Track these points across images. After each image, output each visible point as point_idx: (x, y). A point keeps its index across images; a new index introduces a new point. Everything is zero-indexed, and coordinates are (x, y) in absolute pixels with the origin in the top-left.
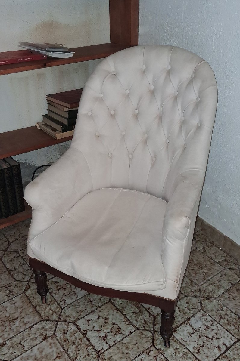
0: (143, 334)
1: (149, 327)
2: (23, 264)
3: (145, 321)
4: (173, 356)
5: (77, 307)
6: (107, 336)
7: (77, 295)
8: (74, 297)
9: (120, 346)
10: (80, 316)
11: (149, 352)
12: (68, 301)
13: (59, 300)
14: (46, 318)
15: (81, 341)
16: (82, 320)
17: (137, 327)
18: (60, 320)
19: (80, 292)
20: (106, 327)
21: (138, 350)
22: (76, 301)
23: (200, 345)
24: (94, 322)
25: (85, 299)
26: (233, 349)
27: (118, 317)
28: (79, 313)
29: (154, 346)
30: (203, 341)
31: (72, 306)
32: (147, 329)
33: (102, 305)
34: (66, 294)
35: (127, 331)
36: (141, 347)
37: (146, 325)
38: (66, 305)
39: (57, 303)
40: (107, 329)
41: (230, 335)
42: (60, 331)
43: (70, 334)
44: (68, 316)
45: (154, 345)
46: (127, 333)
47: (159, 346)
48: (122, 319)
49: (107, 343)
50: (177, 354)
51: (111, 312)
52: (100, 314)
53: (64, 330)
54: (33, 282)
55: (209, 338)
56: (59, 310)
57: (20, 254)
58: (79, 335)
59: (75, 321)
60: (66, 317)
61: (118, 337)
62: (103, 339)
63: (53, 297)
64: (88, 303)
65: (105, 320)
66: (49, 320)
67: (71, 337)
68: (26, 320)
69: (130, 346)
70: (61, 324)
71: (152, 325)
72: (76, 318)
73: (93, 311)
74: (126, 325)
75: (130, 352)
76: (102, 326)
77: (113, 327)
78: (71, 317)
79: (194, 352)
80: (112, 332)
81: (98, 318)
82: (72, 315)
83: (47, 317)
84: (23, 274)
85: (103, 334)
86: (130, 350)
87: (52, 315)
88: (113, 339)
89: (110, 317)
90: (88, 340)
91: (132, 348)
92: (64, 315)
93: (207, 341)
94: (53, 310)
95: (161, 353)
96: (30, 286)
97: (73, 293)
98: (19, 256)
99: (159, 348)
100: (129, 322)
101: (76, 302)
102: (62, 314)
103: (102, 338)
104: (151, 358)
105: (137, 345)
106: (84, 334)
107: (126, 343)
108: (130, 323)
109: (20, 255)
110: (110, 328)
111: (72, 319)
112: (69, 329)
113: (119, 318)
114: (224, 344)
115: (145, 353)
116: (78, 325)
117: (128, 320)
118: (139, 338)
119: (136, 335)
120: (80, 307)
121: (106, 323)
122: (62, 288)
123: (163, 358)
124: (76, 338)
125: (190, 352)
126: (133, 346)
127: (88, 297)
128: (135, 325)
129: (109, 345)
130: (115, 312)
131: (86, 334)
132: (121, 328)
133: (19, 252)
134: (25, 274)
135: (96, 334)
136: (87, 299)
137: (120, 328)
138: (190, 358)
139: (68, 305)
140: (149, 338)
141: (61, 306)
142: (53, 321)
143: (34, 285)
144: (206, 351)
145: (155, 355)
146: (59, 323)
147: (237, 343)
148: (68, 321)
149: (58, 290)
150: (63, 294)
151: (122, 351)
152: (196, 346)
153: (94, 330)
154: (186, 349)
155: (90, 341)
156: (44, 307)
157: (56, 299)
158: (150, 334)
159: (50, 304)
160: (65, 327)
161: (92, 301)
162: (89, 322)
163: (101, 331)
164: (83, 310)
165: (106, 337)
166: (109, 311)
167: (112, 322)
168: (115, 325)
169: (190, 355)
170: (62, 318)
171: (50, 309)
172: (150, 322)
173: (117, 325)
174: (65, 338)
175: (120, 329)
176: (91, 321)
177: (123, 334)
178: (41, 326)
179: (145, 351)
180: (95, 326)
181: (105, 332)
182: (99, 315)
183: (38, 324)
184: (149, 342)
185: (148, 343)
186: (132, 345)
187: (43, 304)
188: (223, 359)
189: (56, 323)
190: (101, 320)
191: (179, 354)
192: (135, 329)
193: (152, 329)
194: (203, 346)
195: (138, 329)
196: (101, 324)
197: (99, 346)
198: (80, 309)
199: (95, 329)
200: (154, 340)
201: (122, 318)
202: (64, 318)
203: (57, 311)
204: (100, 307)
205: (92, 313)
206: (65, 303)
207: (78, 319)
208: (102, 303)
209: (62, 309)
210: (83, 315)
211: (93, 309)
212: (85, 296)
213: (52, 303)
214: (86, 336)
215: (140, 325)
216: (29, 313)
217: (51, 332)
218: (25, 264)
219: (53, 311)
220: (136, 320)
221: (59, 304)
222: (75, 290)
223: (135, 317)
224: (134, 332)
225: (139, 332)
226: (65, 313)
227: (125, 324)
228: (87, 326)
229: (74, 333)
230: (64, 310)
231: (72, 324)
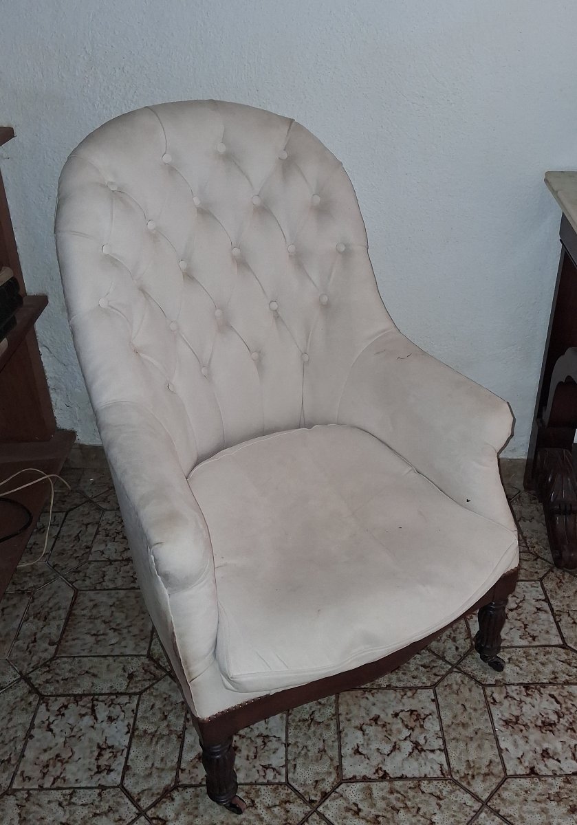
0: (450, 686)
1: (443, 668)
2: (68, 798)
3: (424, 666)
4: (521, 672)
5: (306, 754)
6: (416, 741)
7: (275, 736)
8: (273, 744)
9: (453, 735)
10: (332, 760)
11: (493, 698)
12: (277, 760)
13: (255, 777)
15: (399, 793)
16: (346, 763)
17: (429, 685)
18: (315, 805)
19: (269, 726)
20: (394, 731)
21: (480, 712)
22: (287, 745)
23: (521, 627)
24: (368, 744)
25: (295, 729)
26: (552, 597)
27: (386, 700)
28: (325, 757)
29: (485, 685)
30: (516, 620)
31: (294, 760)
32: (444, 673)
33: (337, 709)
34: (252, 755)
35: (428, 705)
36: (476, 703)
37: (434, 671)
38: (283, 771)
39: (262, 784)
40: (399, 732)
41: (527, 583)
42: (345, 820)
43: (366, 804)
44: (316, 782)
45: (484, 683)
46: (433, 707)
47: (489, 678)
48: (395, 697)
49: (433, 751)
50: (521, 665)
51: (363, 702)
52: (357, 722)
53: (348, 809)
54: (154, 805)
55: (516, 609)
56: (284, 793)
57: (23, 789)
58: (379, 789)
59: (338, 777)
60: (315, 787)
61: (432, 726)
62: (420, 752)
64: (313, 728)
65: (376, 723)
67: (373, 805)
69: (464, 718)
70: (326, 807)
71: (440, 662)
72: (332, 770)
73: (339, 732)
74: (413, 697)
75: (477, 727)
76: (385, 736)
77: (403, 721)
78: (323, 779)
79: (530, 642)
80: (412, 729)
81: (361, 732)
82: (318, 773)
84: (106, 814)
85: (407, 747)
86: (470, 723)
87: (288, 812)
88: (430, 736)
89: (375, 711)
90: (402, 778)
91: (470, 719)
92: (307, 789)
93: (519, 615)
94: (277, 803)
95: (506, 684)
96: (161, 816)
97: (259, 741)
98: (29, 795)
99: (494, 680)
100: (410, 690)
101: (289, 748)
102: (301, 791)
103: (416, 751)
104: (506, 703)
105: (467, 706)
106: (385, 776)
107: (454, 721)
108: (414, 689)
109: (28, 790)
110: (400, 725)
111: (331, 779)
112: (353, 799)
113: (390, 700)
114: (537, 600)
115: (491, 706)
116: (354, 777)
117: (403, 689)
118: (455, 696)
119: (446, 696)
120: (309, 748)
121: (384, 726)
123: (517, 687)
124: (384, 798)
125: (526, 647)
126: (466, 714)
127: (294, 721)
128: (424, 685)
129: (440, 750)
130: (370, 697)
131: (386, 774)
132: (413, 709)
133: (14, 787)
134: (109, 811)
135: (398, 757)
136: (299, 724)
137: (412, 712)
138: (537, 654)
139: (286, 766)
140: (466, 682)
141: (277, 781)
142: (307, 821)
143: (163, 806)
144: (535, 626)
145: (505, 695)
146: (320, 809)
147: (545, 585)
148: (329, 790)
150: (248, 759)
151: (467, 737)
152: (520, 633)
153: (388, 755)
154: (518, 649)
155: (409, 776)
156: (252, 818)
157: (248, 781)
158: (457, 677)
159: (253, 801)
160: (340, 802)
161: (312, 719)
162: (361, 754)
163: (397, 743)
164: (321, 747)
165: (416, 745)
166: (360, 706)
167: (390, 716)
168: (401, 715)
169: (533, 651)
170: (313, 798)
171: (268, 808)
172: (433, 661)
173: (402, 711)
174: (368, 818)
175: (416, 713)
176: (361, 747)
177: (430, 714)
179: (487, 702)
180: (378, 749)
181: (405, 739)
182: (356, 727)
184: (472, 686)
185: (474, 689)
186: (462, 713)
187: (242, 816)
188: (561, 617)
189: (315, 816)
190: (371, 730)
191: (521, 662)
192: (431, 690)
193: (450, 667)
194: (526, 626)
195: (434, 686)
196: (381, 736)
197: (432, 768)
198: (313, 751)
199: (387, 751)
200: (473, 678)
201: (391, 694)
202: (314, 792)
203: (284, 797)
204: (337, 714)
205: (343, 735)
206: (274, 769)
207: (339, 768)
208: (330, 706)
209: (287, 784)
210: (334, 753)
211: (333, 727)
212: (288, 723)
213: (252, 795)
214: (391, 776)
215: (429, 679)
218: (71, 795)
219: (279, 805)
220: (414, 678)
221: (269, 783)
222: (256, 733)
223: (404, 674)
224: (435, 695)
225: (443, 689)
226: (305, 785)
227: (409, 697)
228: (367, 761)
229: (369, 794)
230: (294, 781)
231: (343, 786)
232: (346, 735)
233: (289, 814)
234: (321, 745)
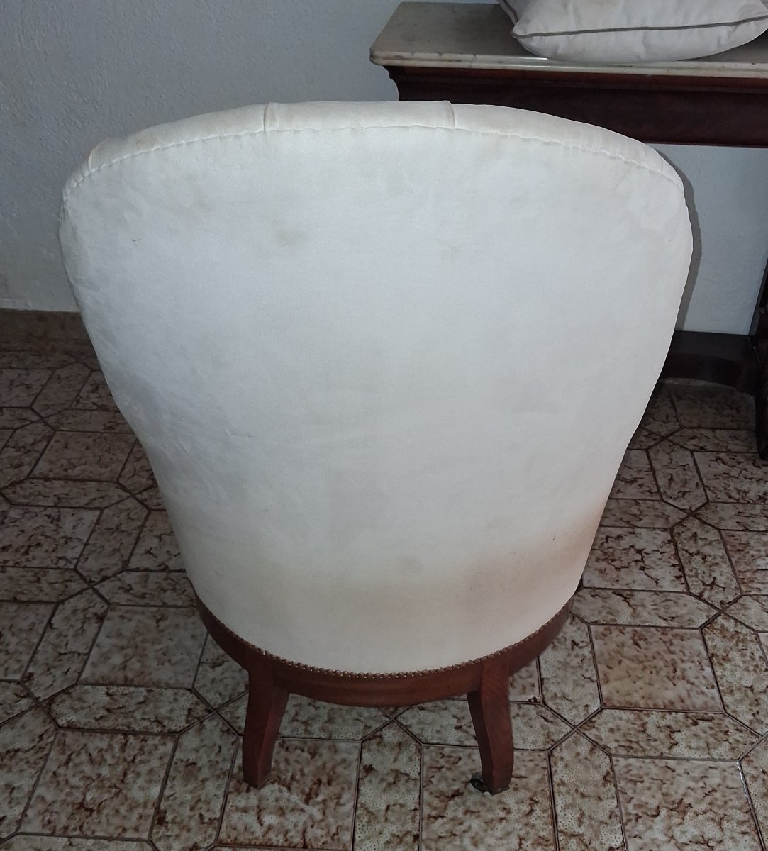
5: (100, 552)
8: (73, 544)
10: (122, 556)
12: (72, 554)
13: (48, 564)
14: (61, 598)
16: (134, 559)
18: (93, 584)
22: (86, 545)
28: (117, 554)
31: (88, 554)
33: (144, 523)
34: (51, 549)
38: (75, 561)
39: (52, 568)
42: (115, 595)
43: (139, 586)
44: (101, 569)
53: (121, 588)
56: (69, 574)
58: (156, 577)
59: (122, 567)
60: (98, 573)
63: (29, 567)
64: (115, 535)
66: (71, 597)
67: (145, 587)
68: (24, 625)
70: (103, 586)
72: (119, 563)
73: (138, 539)
78: (108, 568)
82: (105, 564)
83: (60, 595)
92: (91, 574)
94: (60, 581)
97: (62, 541)
101: (87, 547)
102: (85, 575)
106: (165, 569)
111: (116, 568)
112: (129, 582)
116: (138, 568)
120: (105, 548)
122: (30, 546)
124: (157, 583)
131: (167, 567)
139: (78, 558)
141: (66, 567)
142: (81, 593)
146: (97, 587)
148: (110, 575)
149: (26, 553)
150: (46, 552)
156: (34, 589)
157: (41, 566)
159: (39, 579)
160: (117, 583)
161: (117, 529)
162: (151, 554)
170: (93, 579)
171: (51, 583)
174: (137, 595)
176: (153, 549)
178: (68, 612)
180: (168, 552)
182: (156, 536)
183: (57, 612)
189: (90, 591)
198: (109, 549)
202: (96, 576)
203: (68, 577)
204: (143, 526)
205: (140, 541)
206: (67, 560)
207: (127, 562)
208: (139, 520)
209: (75, 570)
210: (126, 552)
211: (134, 535)
213: (40, 575)
214: (171, 569)
216: (15, 614)
217: (99, 606)
219: (62, 583)
221: (58, 568)
222: (62, 535)
226: (90, 570)
228: (155, 558)
229: (145, 580)
230: (82, 568)
231: (124, 573)
232: (144, 541)
233: (68, 589)
234: (117, 546)
